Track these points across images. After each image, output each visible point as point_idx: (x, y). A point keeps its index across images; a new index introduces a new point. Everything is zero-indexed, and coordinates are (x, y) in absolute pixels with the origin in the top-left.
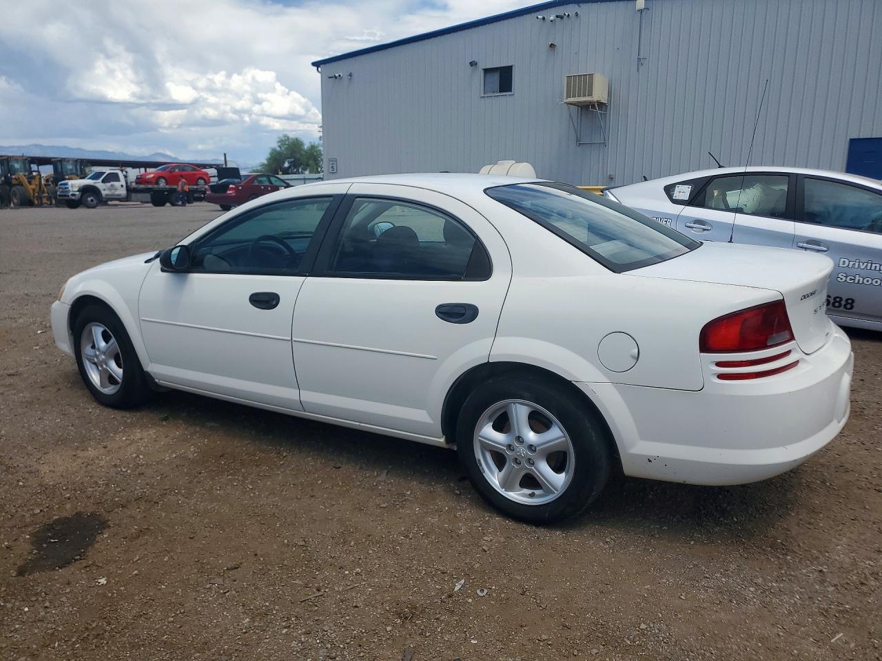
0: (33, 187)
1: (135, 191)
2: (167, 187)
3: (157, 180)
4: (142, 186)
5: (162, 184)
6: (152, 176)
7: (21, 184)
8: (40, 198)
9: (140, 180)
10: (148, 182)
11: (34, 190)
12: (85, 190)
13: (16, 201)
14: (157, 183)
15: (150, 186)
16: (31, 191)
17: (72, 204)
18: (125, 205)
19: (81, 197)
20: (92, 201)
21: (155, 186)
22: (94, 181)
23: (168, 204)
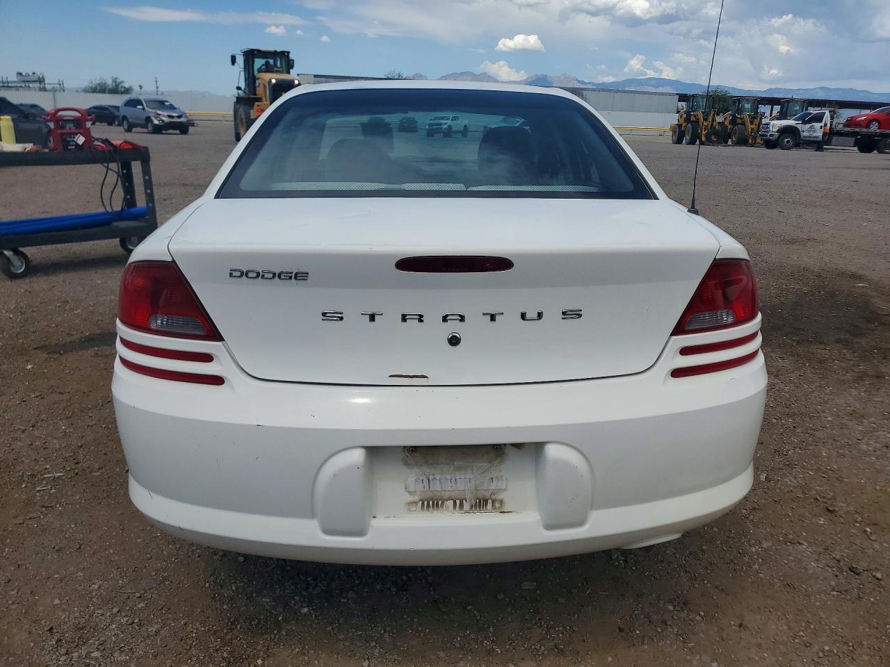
0: (753, 126)
1: (839, 134)
2: (878, 131)
3: (868, 123)
4: (848, 129)
5: (874, 128)
6: (863, 118)
7: (743, 124)
8: (755, 138)
9: (851, 122)
10: (858, 124)
11: (752, 129)
12: (784, 131)
13: (734, 139)
14: (868, 126)
15: (857, 130)
16: (750, 130)
17: (771, 144)
18: (829, 149)
19: (779, 137)
20: (788, 142)
21: (865, 130)
22: (797, 122)
23: (875, 151)
